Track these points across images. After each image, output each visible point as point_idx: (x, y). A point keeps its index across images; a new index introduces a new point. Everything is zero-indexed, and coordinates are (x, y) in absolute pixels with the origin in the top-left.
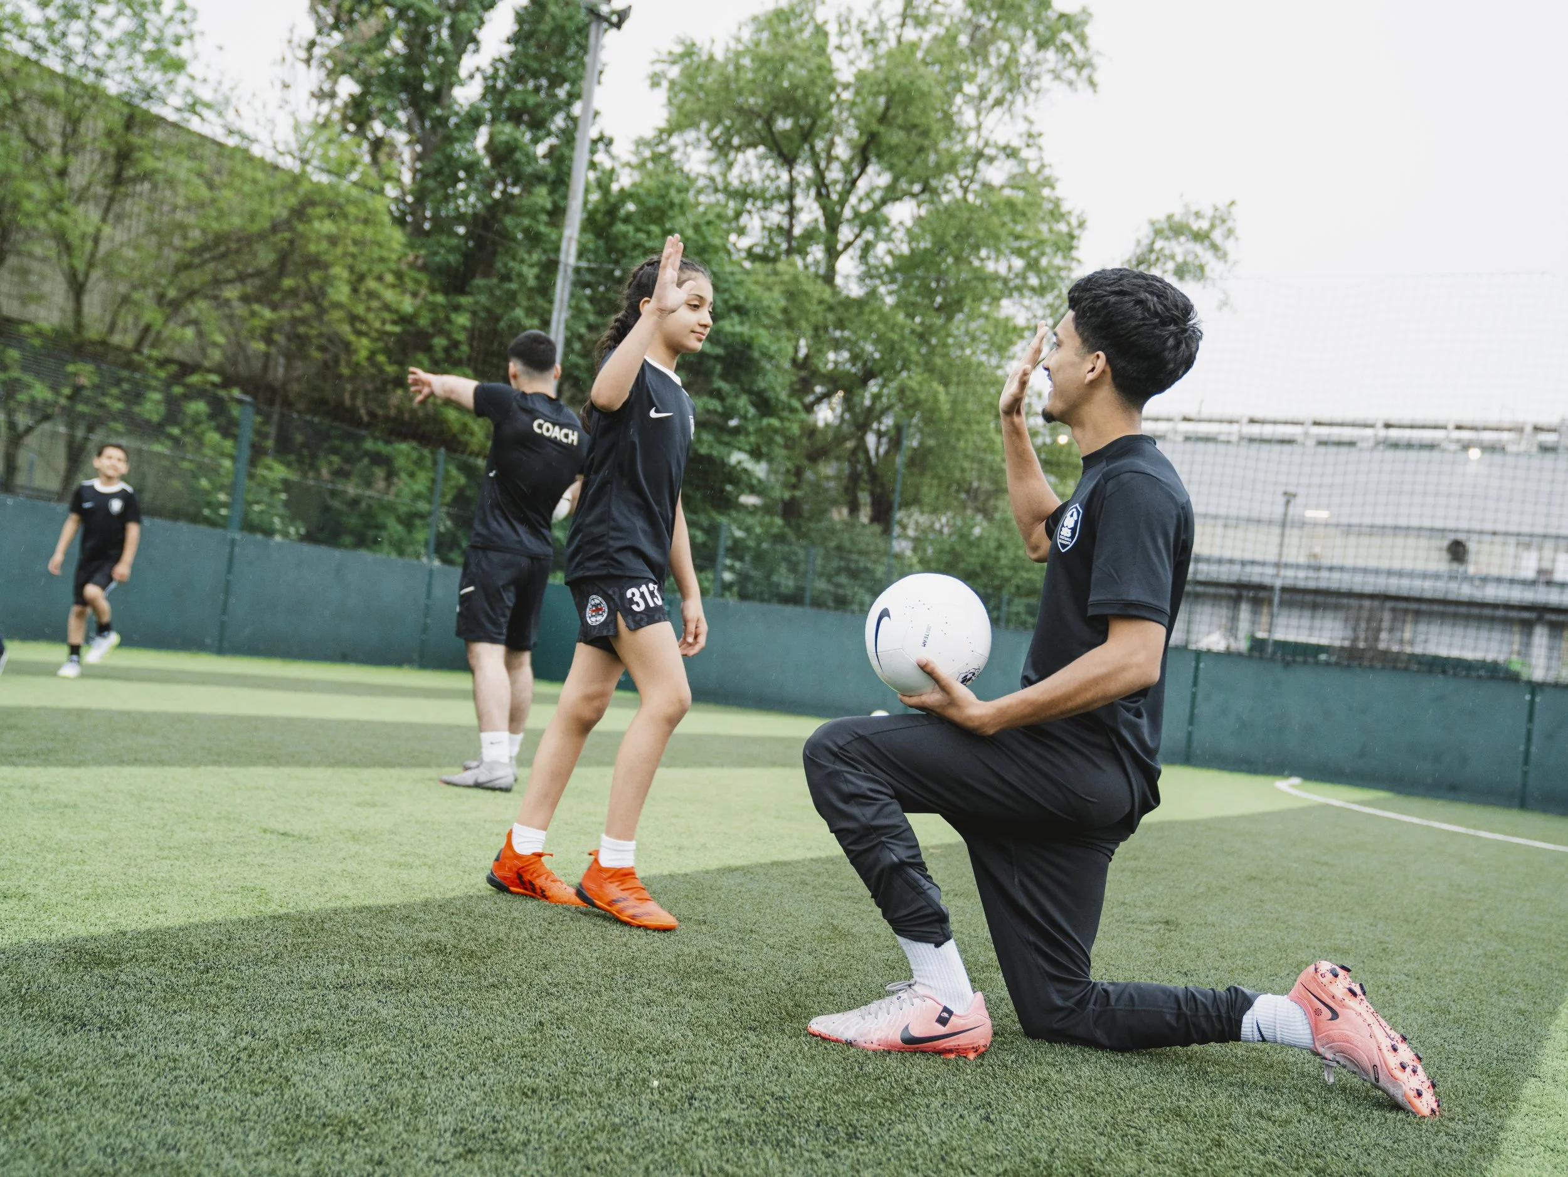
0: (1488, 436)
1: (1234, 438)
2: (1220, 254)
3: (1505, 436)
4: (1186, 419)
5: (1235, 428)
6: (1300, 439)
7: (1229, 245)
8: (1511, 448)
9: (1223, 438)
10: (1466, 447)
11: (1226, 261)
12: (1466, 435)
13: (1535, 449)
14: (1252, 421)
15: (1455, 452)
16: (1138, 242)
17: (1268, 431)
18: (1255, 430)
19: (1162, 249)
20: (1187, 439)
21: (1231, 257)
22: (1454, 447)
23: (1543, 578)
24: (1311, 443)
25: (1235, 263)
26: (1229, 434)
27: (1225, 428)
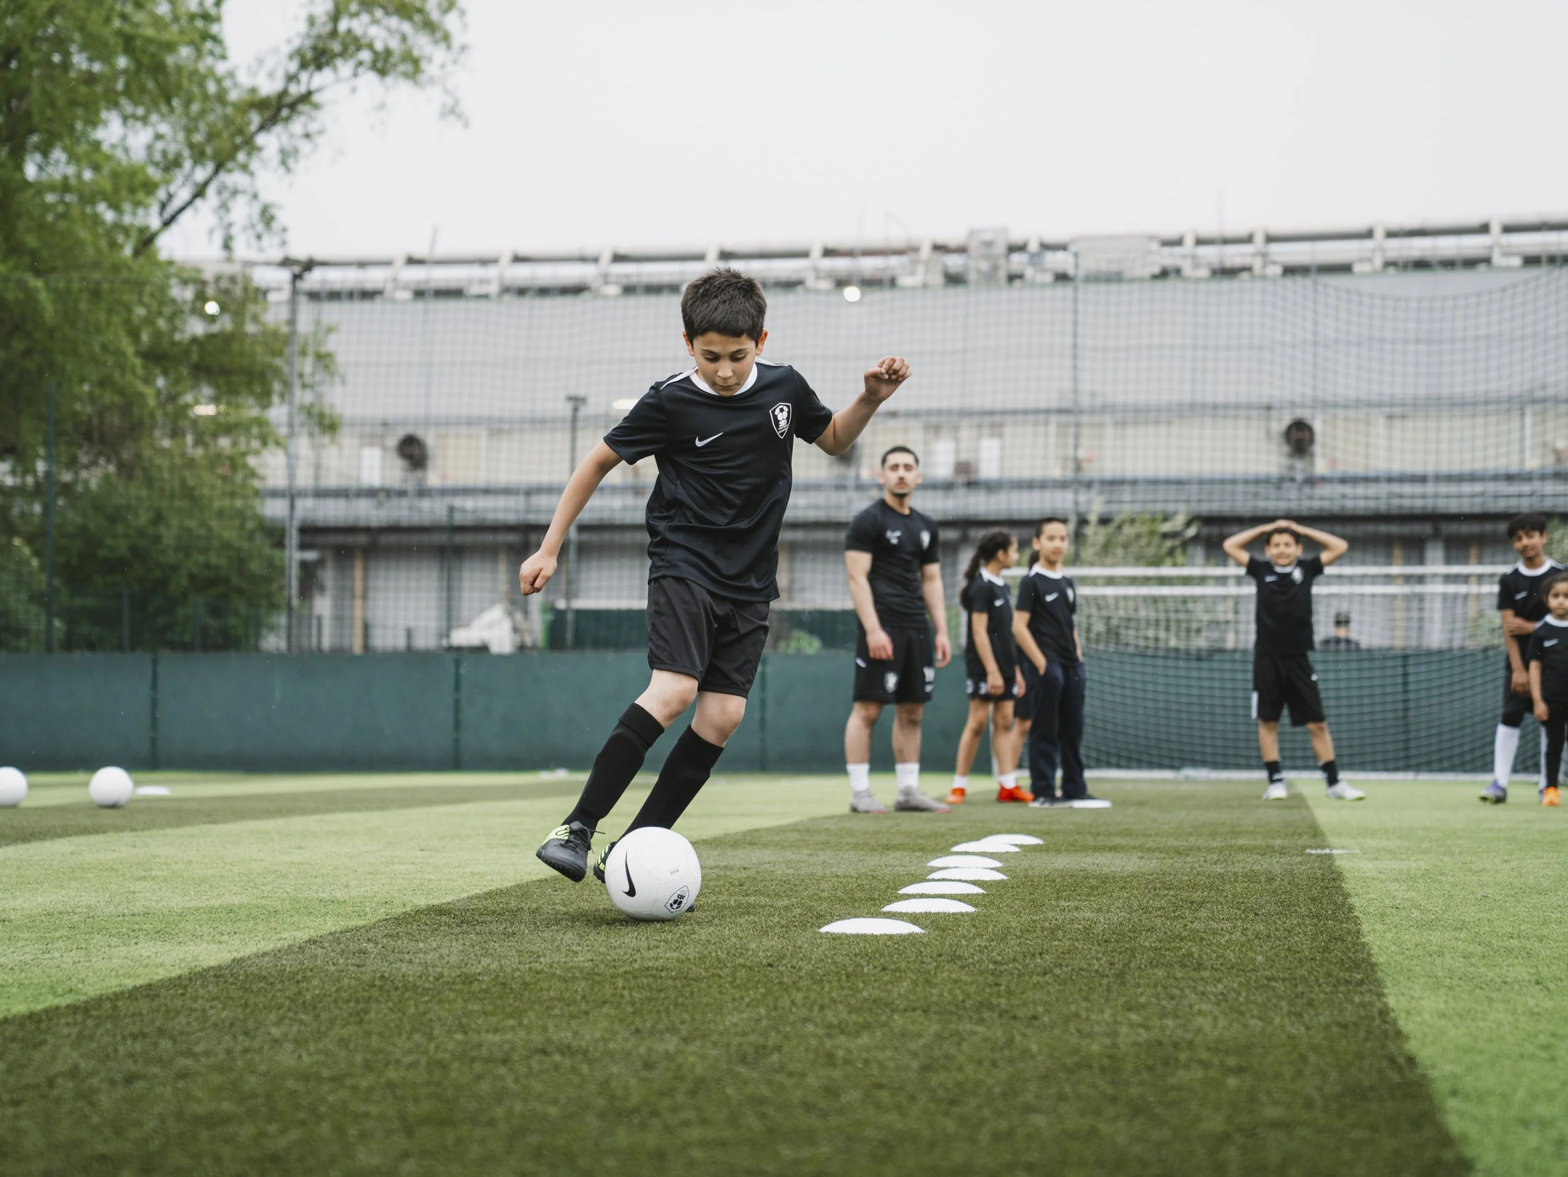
0: (869, 265)
1: (493, 289)
2: (439, 35)
3: (894, 261)
4: (412, 261)
5: (491, 272)
6: (594, 284)
7: (451, 21)
8: (905, 281)
9: (475, 290)
10: (841, 283)
11: (449, 47)
12: (840, 264)
13: (937, 279)
14: (518, 259)
15: (828, 292)
16: (311, 21)
17: (545, 274)
18: (523, 274)
19: (349, 31)
20: (419, 294)
21: (457, 41)
22: (825, 285)
23: (962, 479)
24: (613, 290)
25: (463, 48)
26: (483, 281)
27: (477, 272)
